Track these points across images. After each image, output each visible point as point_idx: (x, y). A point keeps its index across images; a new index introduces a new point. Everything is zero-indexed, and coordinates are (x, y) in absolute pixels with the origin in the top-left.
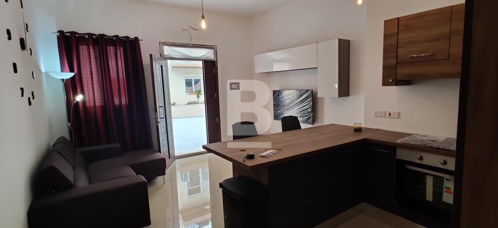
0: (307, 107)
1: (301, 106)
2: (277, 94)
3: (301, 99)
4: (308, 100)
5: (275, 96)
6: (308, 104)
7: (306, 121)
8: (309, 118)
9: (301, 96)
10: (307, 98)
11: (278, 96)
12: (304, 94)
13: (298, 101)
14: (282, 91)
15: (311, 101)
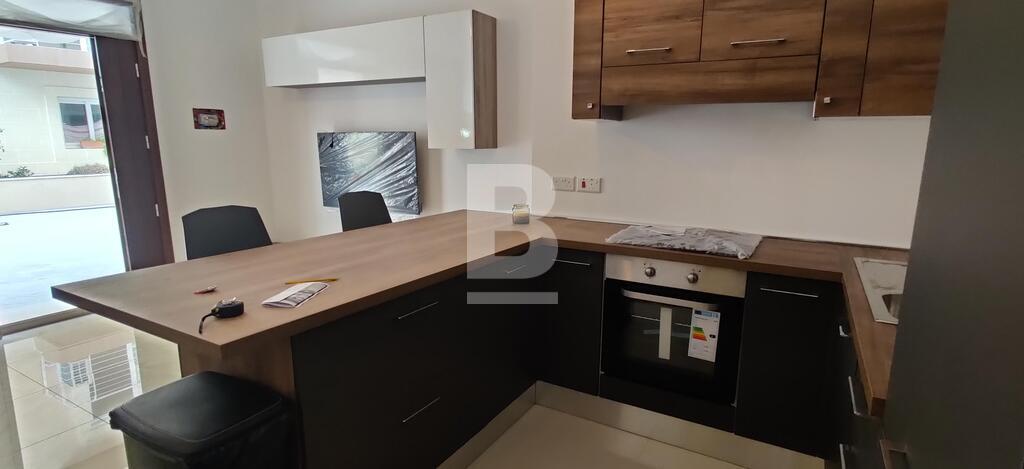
0: (403, 173)
1: (389, 171)
2: (328, 143)
3: (389, 154)
4: (406, 157)
5: (324, 148)
6: (405, 168)
7: (404, 208)
8: (410, 200)
9: (388, 147)
10: (403, 151)
11: (332, 146)
12: (397, 141)
13: (383, 158)
14: (342, 136)
15: (414, 158)
